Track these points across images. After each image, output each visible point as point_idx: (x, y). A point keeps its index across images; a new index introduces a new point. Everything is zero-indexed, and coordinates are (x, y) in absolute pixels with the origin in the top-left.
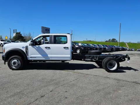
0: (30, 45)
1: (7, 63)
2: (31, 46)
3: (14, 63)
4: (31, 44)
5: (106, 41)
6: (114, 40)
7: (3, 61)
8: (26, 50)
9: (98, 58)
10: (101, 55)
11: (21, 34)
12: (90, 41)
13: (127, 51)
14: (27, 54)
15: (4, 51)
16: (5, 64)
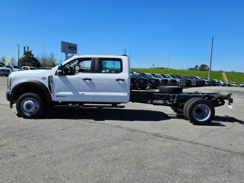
0: (56, 74)
1: (15, 105)
2: (57, 77)
3: (28, 106)
4: (59, 73)
5: (191, 69)
6: (203, 67)
7: (9, 102)
8: (49, 83)
9: (176, 100)
10: (182, 94)
11: (33, 55)
12: (162, 68)
13: (221, 86)
14: (51, 91)
15: (10, 84)
16: (11, 107)
